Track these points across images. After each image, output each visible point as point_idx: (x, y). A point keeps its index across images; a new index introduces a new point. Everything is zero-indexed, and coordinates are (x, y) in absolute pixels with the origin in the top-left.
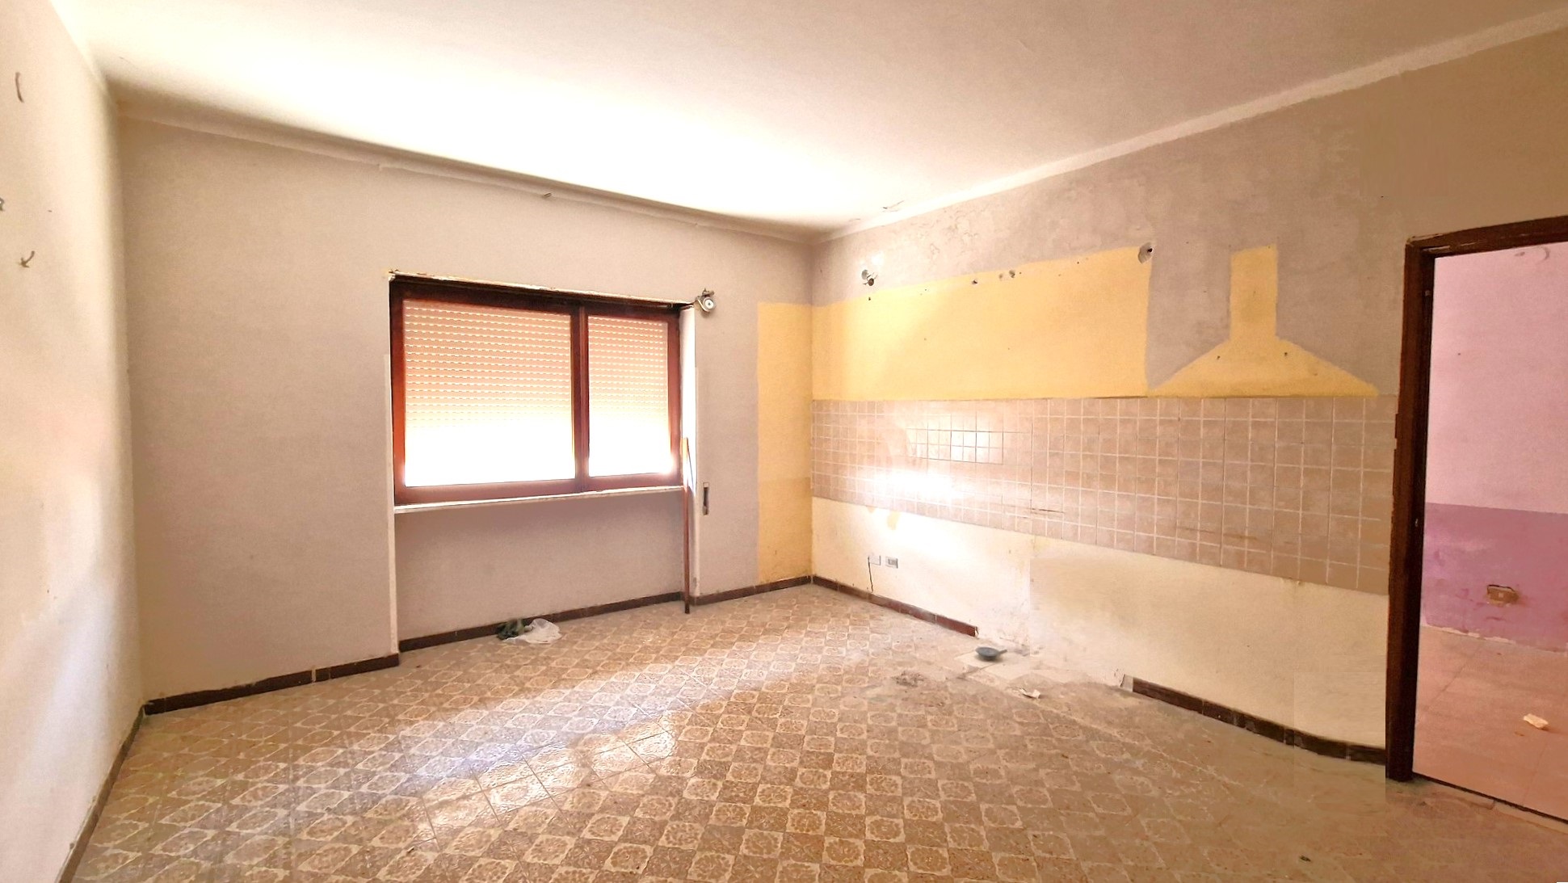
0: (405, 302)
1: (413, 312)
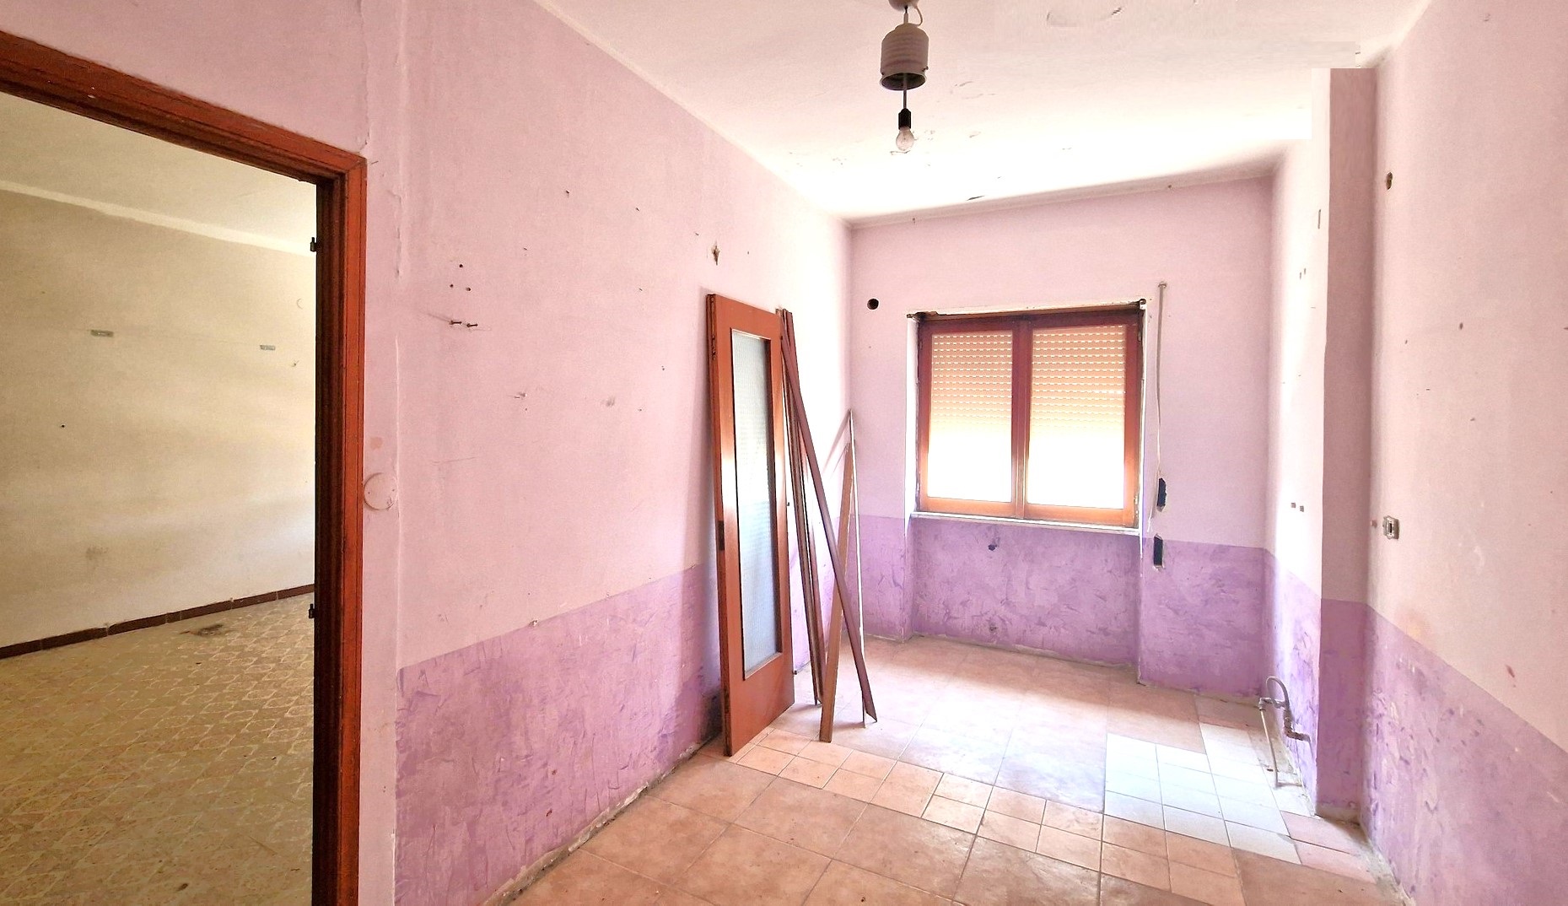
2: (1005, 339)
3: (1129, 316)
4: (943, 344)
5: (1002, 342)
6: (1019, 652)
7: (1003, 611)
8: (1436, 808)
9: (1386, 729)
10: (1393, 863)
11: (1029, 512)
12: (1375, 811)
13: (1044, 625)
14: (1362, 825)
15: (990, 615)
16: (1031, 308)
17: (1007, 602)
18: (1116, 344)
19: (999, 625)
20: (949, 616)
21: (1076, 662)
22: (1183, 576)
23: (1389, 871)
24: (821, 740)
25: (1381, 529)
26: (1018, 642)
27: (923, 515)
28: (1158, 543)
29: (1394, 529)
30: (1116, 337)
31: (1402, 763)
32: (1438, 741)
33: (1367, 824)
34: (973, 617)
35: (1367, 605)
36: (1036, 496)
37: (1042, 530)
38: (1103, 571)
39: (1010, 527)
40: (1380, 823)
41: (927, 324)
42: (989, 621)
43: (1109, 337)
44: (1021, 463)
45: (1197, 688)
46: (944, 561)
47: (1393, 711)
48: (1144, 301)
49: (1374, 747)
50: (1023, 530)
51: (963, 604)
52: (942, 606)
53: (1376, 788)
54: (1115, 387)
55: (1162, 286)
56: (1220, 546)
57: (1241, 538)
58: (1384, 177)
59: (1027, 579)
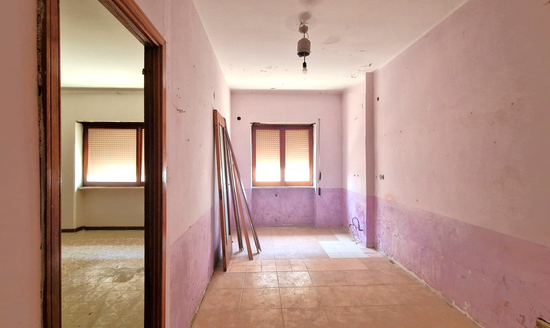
0: (89, 129)
1: (91, 132)
2: (277, 132)
3: (310, 127)
4: (259, 133)
5: (277, 133)
6: (283, 226)
7: (279, 215)
8: (398, 235)
9: (381, 222)
10: (386, 252)
11: (286, 184)
12: (379, 242)
13: (290, 217)
14: (375, 247)
15: (275, 217)
16: (287, 123)
17: (280, 212)
18: (306, 135)
19: (278, 219)
20: (263, 219)
21: (299, 226)
22: (326, 197)
23: (385, 254)
24: (250, 260)
25: (379, 178)
26: (283, 223)
27: (256, 187)
28: (320, 189)
29: (383, 177)
30: (306, 133)
31: (387, 229)
32: (398, 220)
33: (377, 246)
34: (270, 218)
35: (374, 196)
36: (287, 179)
37: (290, 189)
38: (304, 199)
39: (280, 189)
40: (381, 245)
41: (255, 127)
42: (275, 218)
43: (304, 133)
44: (283, 169)
45: (329, 227)
46: (262, 202)
47: (384, 218)
48: (315, 124)
49: (378, 228)
50: (284, 189)
51: (267, 214)
52: (261, 216)
53: (379, 237)
54: (306, 147)
55: (319, 120)
56: (333, 189)
57: (337, 186)
58: (377, 98)
59: (285, 204)
